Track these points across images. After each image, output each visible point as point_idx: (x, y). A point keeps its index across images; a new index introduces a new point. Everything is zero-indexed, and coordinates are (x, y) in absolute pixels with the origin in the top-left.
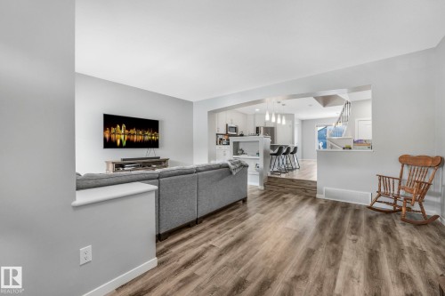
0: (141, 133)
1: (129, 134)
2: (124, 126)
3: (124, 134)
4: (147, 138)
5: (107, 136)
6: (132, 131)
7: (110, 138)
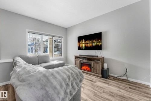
0: (91, 42)
1: (86, 43)
2: (84, 40)
3: (84, 44)
4: (94, 44)
5: (79, 45)
6: (87, 42)
7: (79, 46)
